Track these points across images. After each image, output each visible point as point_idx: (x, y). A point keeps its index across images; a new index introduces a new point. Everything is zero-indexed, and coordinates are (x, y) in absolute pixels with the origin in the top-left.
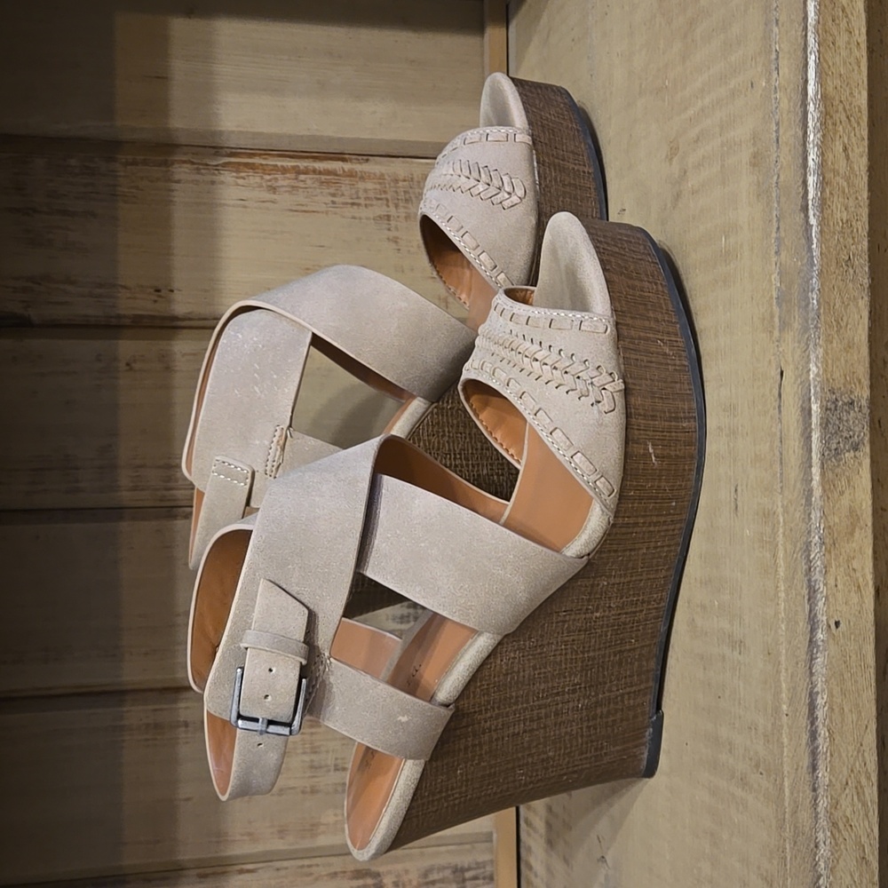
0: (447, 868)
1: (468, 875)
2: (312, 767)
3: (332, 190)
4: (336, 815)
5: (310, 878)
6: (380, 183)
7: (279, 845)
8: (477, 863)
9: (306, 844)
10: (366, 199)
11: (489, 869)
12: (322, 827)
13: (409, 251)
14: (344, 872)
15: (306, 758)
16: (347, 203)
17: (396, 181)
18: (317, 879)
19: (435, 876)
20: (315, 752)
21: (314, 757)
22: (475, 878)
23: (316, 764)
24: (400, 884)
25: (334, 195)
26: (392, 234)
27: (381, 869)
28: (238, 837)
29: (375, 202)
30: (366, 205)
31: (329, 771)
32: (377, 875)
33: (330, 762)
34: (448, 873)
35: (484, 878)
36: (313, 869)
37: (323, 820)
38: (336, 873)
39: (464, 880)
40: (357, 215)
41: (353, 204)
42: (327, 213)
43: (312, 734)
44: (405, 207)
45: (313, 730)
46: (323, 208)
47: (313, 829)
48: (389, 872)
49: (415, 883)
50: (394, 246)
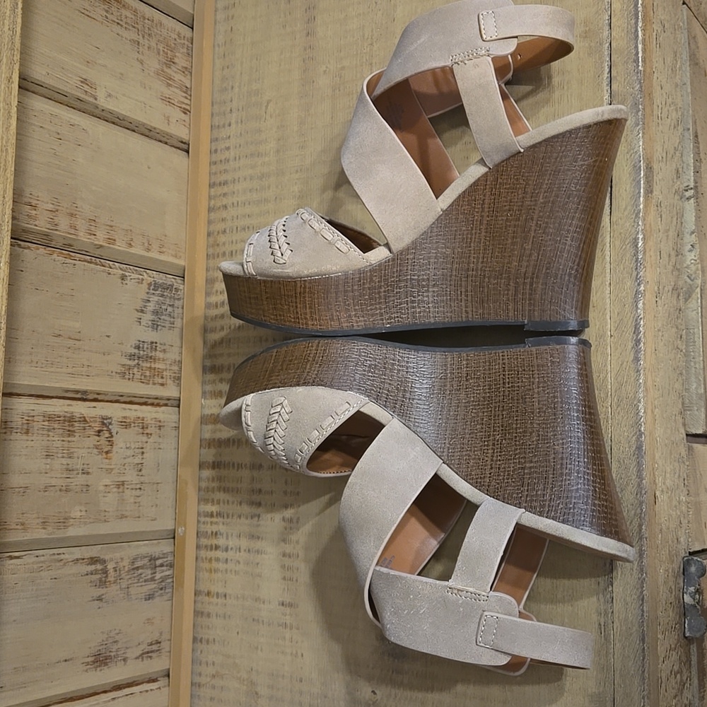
0: (146, 557)
1: (158, 562)
2: (67, 470)
3: (106, 7)
4: (81, 511)
5: (61, 563)
6: (135, 15)
7: (41, 534)
8: (164, 554)
9: (60, 534)
10: (126, 23)
11: (170, 558)
12: (72, 520)
13: (149, 74)
14: (83, 559)
15: (64, 461)
16: (114, 21)
17: (144, 18)
18: (65, 564)
19: (138, 564)
20: (70, 457)
21: (69, 461)
22: (162, 565)
23: (70, 467)
24: (118, 569)
25: (107, 11)
26: (140, 57)
27: (107, 557)
28: (14, 526)
29: (131, 28)
30: (126, 28)
31: (78, 474)
32: (104, 562)
33: (80, 467)
34: (146, 561)
35: (167, 566)
36: (62, 557)
37: (72, 515)
38: (77, 560)
39: (156, 567)
40: (120, 33)
41: (118, 23)
42: (102, 23)
43: (69, 442)
44: (149, 40)
45: (69, 439)
46: (100, 19)
47: (64, 522)
48: (112, 560)
49: (126, 569)
50: (140, 66)
